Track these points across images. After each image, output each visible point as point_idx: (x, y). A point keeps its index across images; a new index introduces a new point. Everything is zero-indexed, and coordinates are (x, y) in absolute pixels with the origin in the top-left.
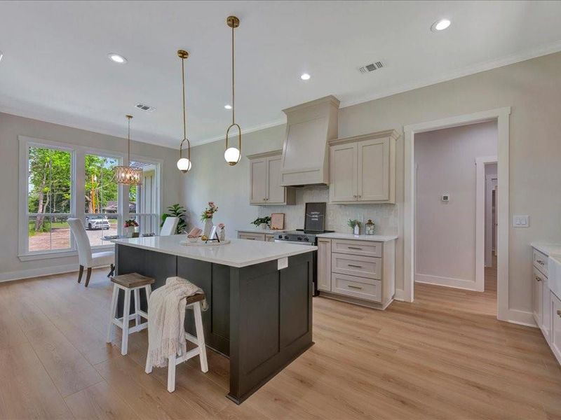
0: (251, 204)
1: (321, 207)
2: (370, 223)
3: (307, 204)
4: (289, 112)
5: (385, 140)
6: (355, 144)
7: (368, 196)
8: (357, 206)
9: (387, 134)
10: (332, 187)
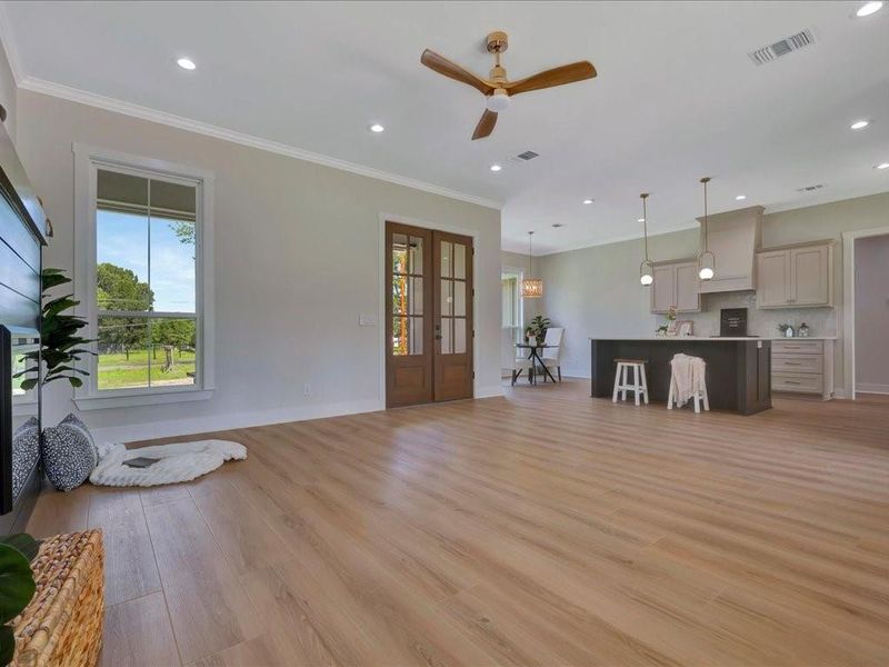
0: (653, 312)
1: (742, 314)
2: (804, 326)
3: (722, 310)
4: (705, 220)
5: (823, 248)
6: (787, 252)
7: (803, 300)
8: (789, 310)
9: (826, 242)
10: (758, 293)
